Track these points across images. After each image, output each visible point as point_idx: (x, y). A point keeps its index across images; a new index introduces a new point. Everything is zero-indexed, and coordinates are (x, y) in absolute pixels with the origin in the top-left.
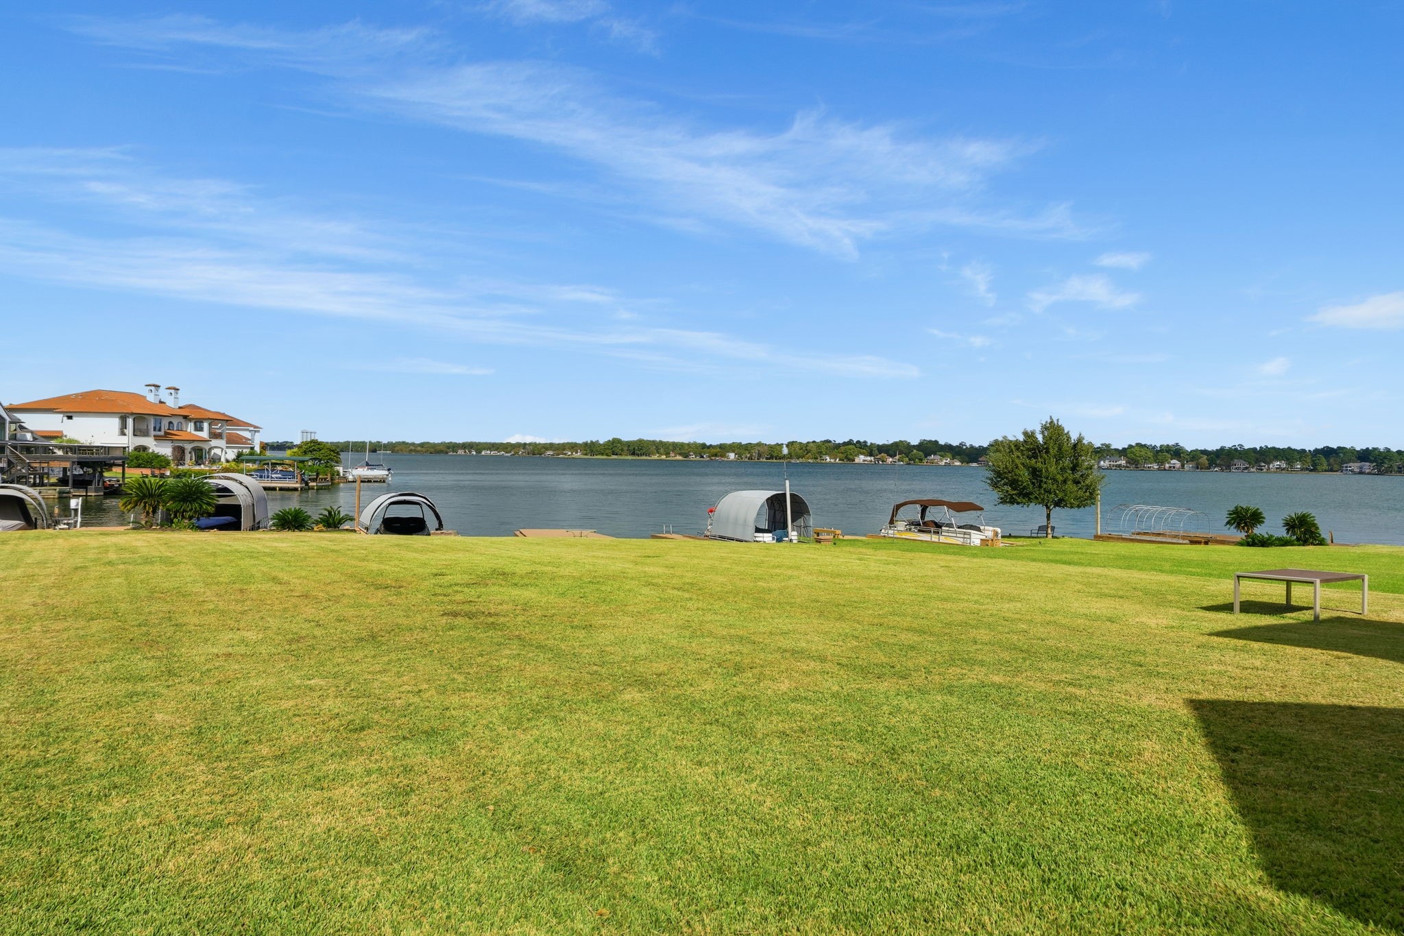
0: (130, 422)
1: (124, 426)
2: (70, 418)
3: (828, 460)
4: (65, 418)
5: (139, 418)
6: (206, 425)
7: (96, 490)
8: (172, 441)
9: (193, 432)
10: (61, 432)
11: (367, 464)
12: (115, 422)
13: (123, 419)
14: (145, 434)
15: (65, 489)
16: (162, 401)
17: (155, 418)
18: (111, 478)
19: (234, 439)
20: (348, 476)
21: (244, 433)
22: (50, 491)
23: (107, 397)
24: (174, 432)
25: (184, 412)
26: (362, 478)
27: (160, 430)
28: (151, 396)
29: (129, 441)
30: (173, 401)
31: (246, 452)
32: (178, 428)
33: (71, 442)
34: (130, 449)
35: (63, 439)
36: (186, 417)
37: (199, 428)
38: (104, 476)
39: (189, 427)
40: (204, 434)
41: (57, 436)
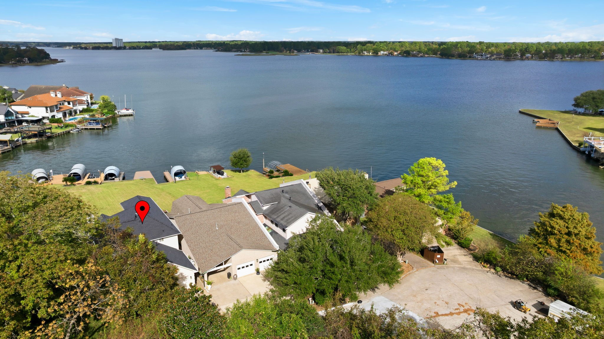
0: (49, 109)
1: (47, 110)
2: (30, 108)
3: (366, 54)
4: (29, 108)
5: (51, 107)
6: (71, 103)
7: (45, 138)
8: (62, 111)
9: (67, 105)
10: (28, 112)
11: (126, 109)
12: (44, 109)
13: (46, 108)
14: (53, 111)
15: (37, 139)
16: (56, 95)
17: (55, 105)
18: (48, 133)
19: (81, 102)
20: (120, 114)
21: (84, 98)
22: (34, 140)
23: (40, 99)
24: (62, 106)
25: (64, 99)
26: (125, 114)
27: (57, 108)
28: (53, 95)
29: (49, 115)
30: (59, 95)
31: (85, 107)
32: (63, 104)
33: (32, 116)
34: (50, 117)
35: (30, 115)
36: (65, 101)
37: (69, 104)
38: (46, 133)
39: (66, 104)
40: (71, 106)
41: (27, 113)
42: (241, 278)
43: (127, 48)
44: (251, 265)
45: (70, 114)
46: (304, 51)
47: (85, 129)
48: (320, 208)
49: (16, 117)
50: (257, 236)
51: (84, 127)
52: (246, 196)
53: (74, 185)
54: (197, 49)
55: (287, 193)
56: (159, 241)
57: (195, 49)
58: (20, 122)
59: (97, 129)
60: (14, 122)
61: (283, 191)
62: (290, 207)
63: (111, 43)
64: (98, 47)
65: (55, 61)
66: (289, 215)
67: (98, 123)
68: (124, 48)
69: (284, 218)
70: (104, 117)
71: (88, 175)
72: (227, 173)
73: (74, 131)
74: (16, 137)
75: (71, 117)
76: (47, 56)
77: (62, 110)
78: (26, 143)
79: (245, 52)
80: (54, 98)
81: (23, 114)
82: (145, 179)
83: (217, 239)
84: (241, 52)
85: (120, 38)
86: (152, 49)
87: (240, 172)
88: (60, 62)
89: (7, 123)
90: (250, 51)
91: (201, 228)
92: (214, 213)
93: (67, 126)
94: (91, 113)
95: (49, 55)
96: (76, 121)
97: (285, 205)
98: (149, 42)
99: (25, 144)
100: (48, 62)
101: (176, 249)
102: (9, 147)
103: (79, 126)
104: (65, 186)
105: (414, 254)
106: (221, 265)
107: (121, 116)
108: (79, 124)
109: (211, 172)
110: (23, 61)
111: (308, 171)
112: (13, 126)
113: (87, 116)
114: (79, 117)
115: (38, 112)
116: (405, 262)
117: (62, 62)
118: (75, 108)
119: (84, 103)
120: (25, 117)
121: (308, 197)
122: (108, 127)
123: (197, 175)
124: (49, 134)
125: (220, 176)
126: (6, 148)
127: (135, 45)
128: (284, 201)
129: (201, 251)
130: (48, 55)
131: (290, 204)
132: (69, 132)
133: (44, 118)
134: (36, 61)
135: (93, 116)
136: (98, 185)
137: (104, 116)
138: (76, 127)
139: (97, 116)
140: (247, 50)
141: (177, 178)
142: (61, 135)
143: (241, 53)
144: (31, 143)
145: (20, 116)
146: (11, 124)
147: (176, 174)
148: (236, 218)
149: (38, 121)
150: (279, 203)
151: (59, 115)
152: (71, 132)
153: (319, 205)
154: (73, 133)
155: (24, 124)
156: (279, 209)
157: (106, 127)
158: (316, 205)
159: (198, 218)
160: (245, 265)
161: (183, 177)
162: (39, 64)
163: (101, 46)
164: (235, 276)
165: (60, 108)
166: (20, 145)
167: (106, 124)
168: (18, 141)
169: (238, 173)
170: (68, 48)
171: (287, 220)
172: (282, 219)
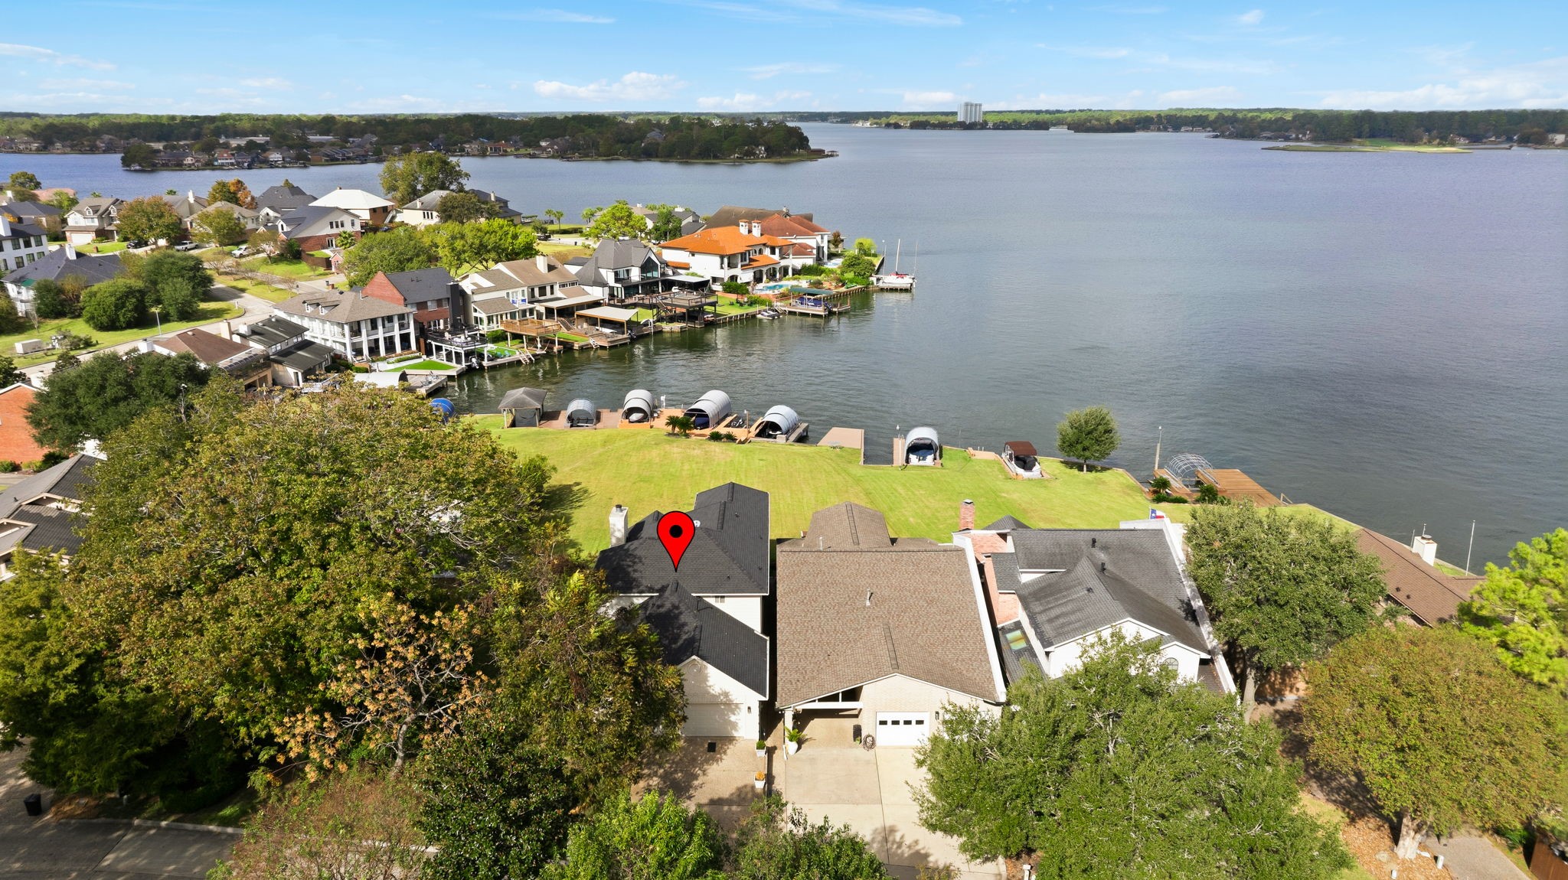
0: (726, 260)
1: (722, 262)
2: (694, 255)
4: (691, 255)
5: (730, 257)
6: (777, 251)
7: (701, 323)
8: (754, 268)
9: (769, 255)
10: (688, 264)
11: (897, 274)
12: (718, 259)
13: (722, 257)
14: (735, 266)
15: (684, 325)
16: (750, 231)
17: (742, 254)
18: (709, 313)
19: (802, 250)
20: (881, 284)
21: (812, 242)
22: (676, 326)
23: (715, 238)
24: (757, 257)
25: (764, 240)
26: (891, 286)
27: (743, 259)
28: (743, 230)
29: (725, 274)
30: (756, 232)
31: (810, 262)
32: (761, 252)
33: (694, 274)
34: (726, 280)
35: (691, 271)
36: (764, 245)
37: (773, 252)
38: (704, 312)
39: (767, 251)
40: (776, 257)
41: (686, 267)
42: (885, 748)
43: (990, 125)
44: (920, 722)
45: (772, 276)
46: (1493, 139)
47: (790, 313)
48: (1191, 614)
49: (663, 274)
50: (962, 650)
51: (787, 309)
52: (999, 534)
53: (687, 436)
54: (1165, 129)
55: (1105, 548)
56: (712, 601)
57: (1159, 130)
58: (668, 285)
59: (814, 316)
60: (656, 283)
61: (1094, 541)
62: (1089, 590)
63: (955, 114)
64: (921, 123)
65: (819, 154)
66: (1073, 612)
67: (817, 302)
68: (983, 126)
69: (1057, 617)
70: (843, 289)
71: (729, 419)
72: (1048, 466)
73: (764, 317)
74: (646, 316)
75: (772, 284)
76: (803, 141)
77: (755, 264)
78: (661, 332)
79: (1297, 139)
80: (745, 236)
81: (676, 267)
82: (841, 448)
83: (856, 630)
84: (1287, 139)
85: (975, 102)
86: (1047, 129)
87: (1081, 469)
88: (828, 156)
89: (643, 285)
90: (1314, 140)
91: (830, 593)
92: (879, 560)
93: (752, 303)
94: (814, 278)
95: (808, 141)
96: (776, 292)
97: (1080, 584)
98: (1047, 112)
99: (659, 332)
100: (802, 155)
101: (751, 631)
102: (625, 336)
103: (779, 305)
104: (669, 434)
105: (1498, 845)
106: (834, 698)
107: (882, 290)
108: (781, 301)
109: (1005, 456)
110: (754, 154)
111: (1284, 500)
112: (654, 292)
113: (804, 283)
114: (788, 283)
115: (706, 267)
116: (1436, 858)
117: (832, 156)
118: (784, 263)
119: (810, 253)
120: (679, 274)
121: (1167, 573)
122: (840, 313)
123: (968, 459)
124: (709, 317)
125: (1020, 471)
126: (620, 336)
127: (1008, 119)
128: (1085, 570)
129: (801, 651)
130: (806, 140)
131: (1095, 583)
132: (754, 316)
133: (715, 280)
134: (780, 154)
135: (818, 284)
136: (733, 445)
137: (843, 285)
138: (771, 305)
139: (826, 285)
140: (1305, 135)
141: (913, 458)
142: (736, 320)
143: (1282, 144)
144: (672, 332)
145: (670, 272)
146: (649, 287)
147: (915, 449)
148: (931, 587)
149: (701, 286)
150: (1068, 572)
151: (745, 276)
152: (759, 316)
153: (1192, 603)
154: (761, 320)
155: (675, 289)
156: (1060, 591)
157: (835, 313)
158: (1182, 601)
159: (832, 567)
160: (902, 718)
161: (930, 458)
162: (782, 160)
163: (933, 120)
164: (869, 740)
165: (751, 260)
166: (648, 335)
167: (835, 306)
168: (646, 324)
169: (1075, 471)
170: (860, 124)
171: (1063, 626)
172: (1050, 621)
